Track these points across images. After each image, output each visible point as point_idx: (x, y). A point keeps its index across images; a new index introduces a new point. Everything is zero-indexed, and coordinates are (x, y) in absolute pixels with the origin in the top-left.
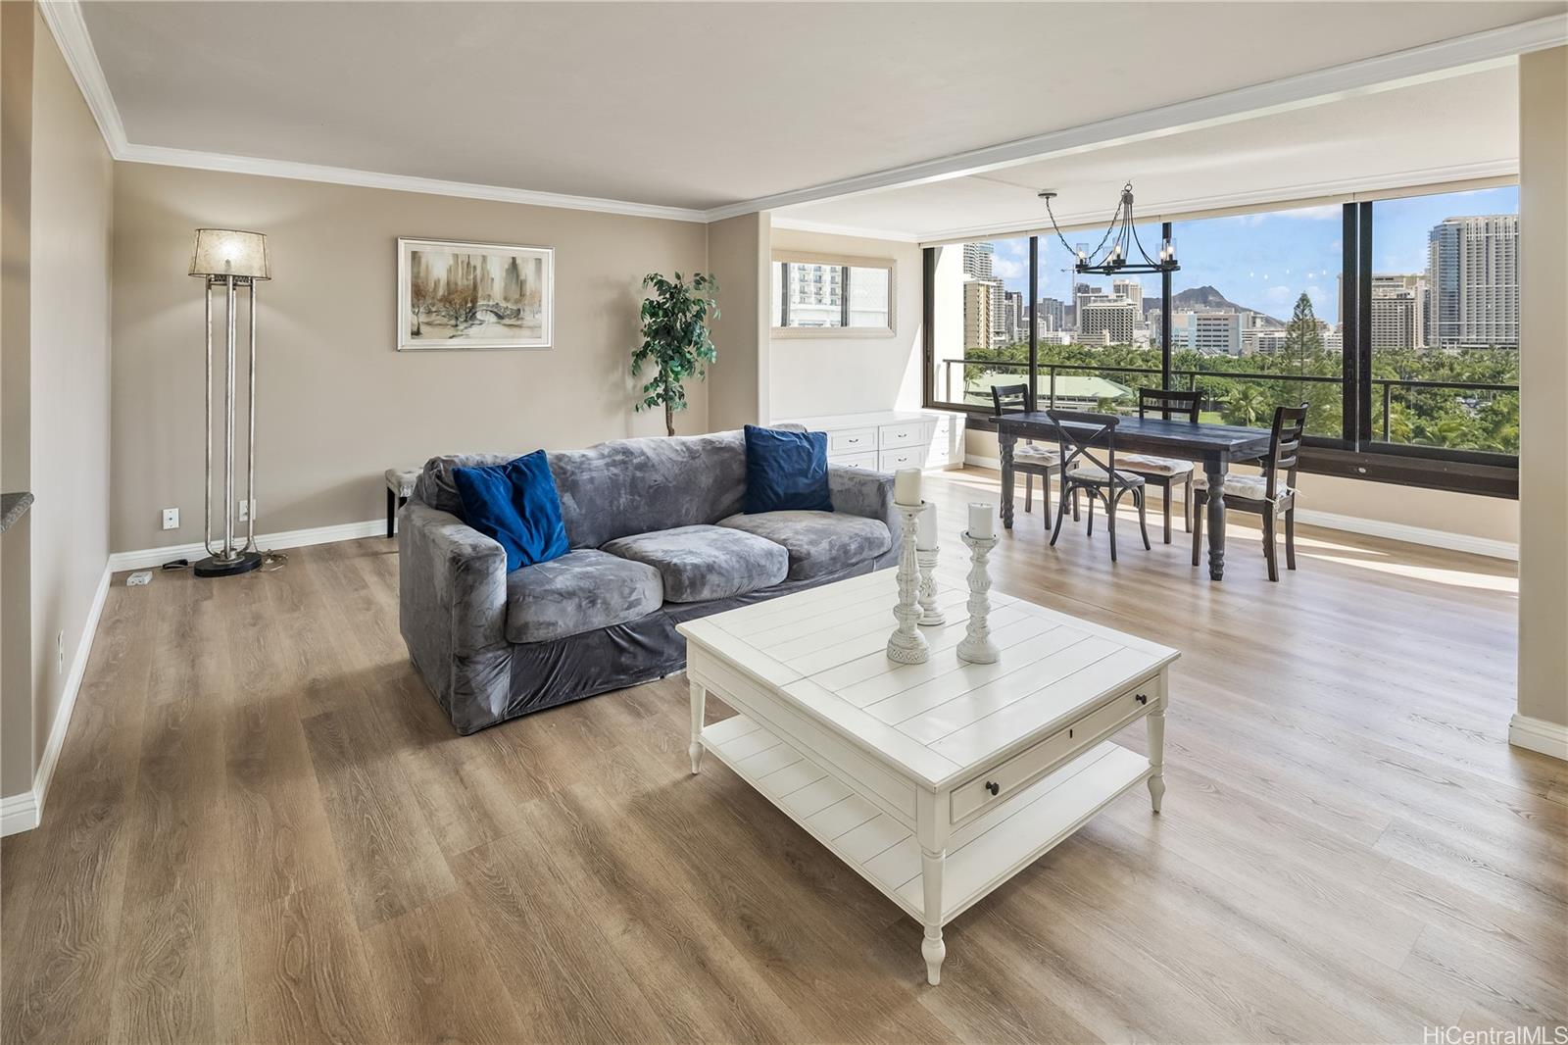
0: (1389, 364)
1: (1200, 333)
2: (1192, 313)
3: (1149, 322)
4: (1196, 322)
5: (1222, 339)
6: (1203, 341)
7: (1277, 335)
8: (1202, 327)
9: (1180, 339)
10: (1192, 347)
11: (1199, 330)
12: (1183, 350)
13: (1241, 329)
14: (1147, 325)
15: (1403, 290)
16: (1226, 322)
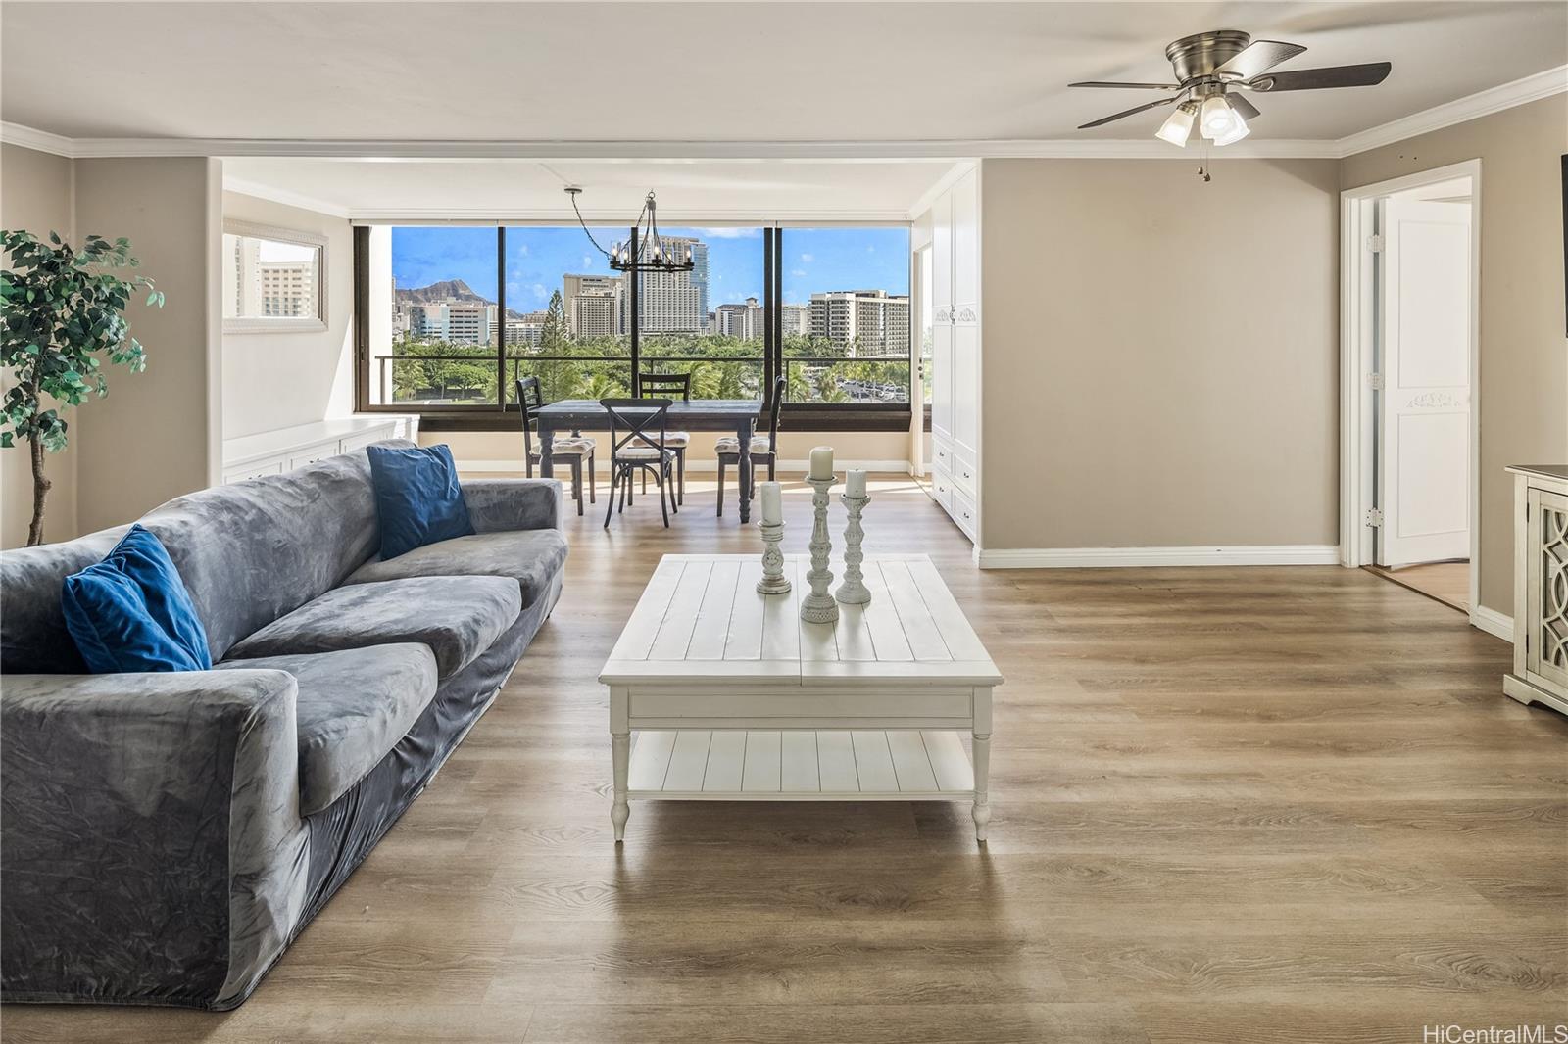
0: (600, 350)
1: (452, 325)
2: (445, 305)
3: (401, 314)
4: (449, 314)
5: (472, 330)
6: (456, 331)
7: (518, 326)
8: (455, 319)
9: (434, 330)
10: (445, 338)
11: (451, 322)
12: (436, 341)
13: (489, 321)
14: (400, 317)
15: (607, 291)
16: (475, 314)
